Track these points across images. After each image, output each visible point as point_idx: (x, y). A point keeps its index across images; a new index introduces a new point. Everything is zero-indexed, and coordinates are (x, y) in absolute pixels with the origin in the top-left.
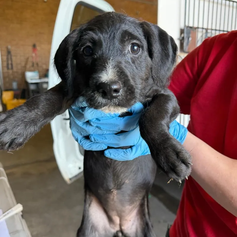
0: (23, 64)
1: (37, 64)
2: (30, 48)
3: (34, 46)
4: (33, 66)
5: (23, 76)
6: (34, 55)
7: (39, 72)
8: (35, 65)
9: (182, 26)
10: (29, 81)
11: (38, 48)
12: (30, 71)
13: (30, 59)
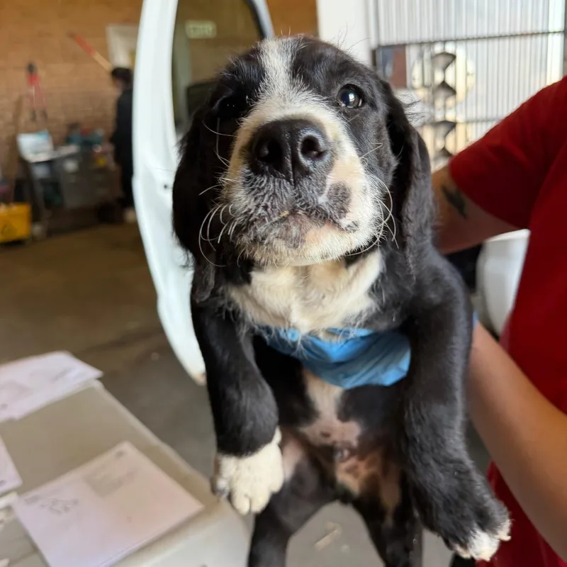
0: (9, 116)
1: (44, 114)
2: (22, 75)
3: (31, 69)
4: (34, 119)
5: (14, 145)
6: (33, 91)
7: (51, 133)
8: (39, 118)
9: (373, 43)
10: (31, 156)
11: (41, 73)
12: (29, 131)
13: (26, 103)
